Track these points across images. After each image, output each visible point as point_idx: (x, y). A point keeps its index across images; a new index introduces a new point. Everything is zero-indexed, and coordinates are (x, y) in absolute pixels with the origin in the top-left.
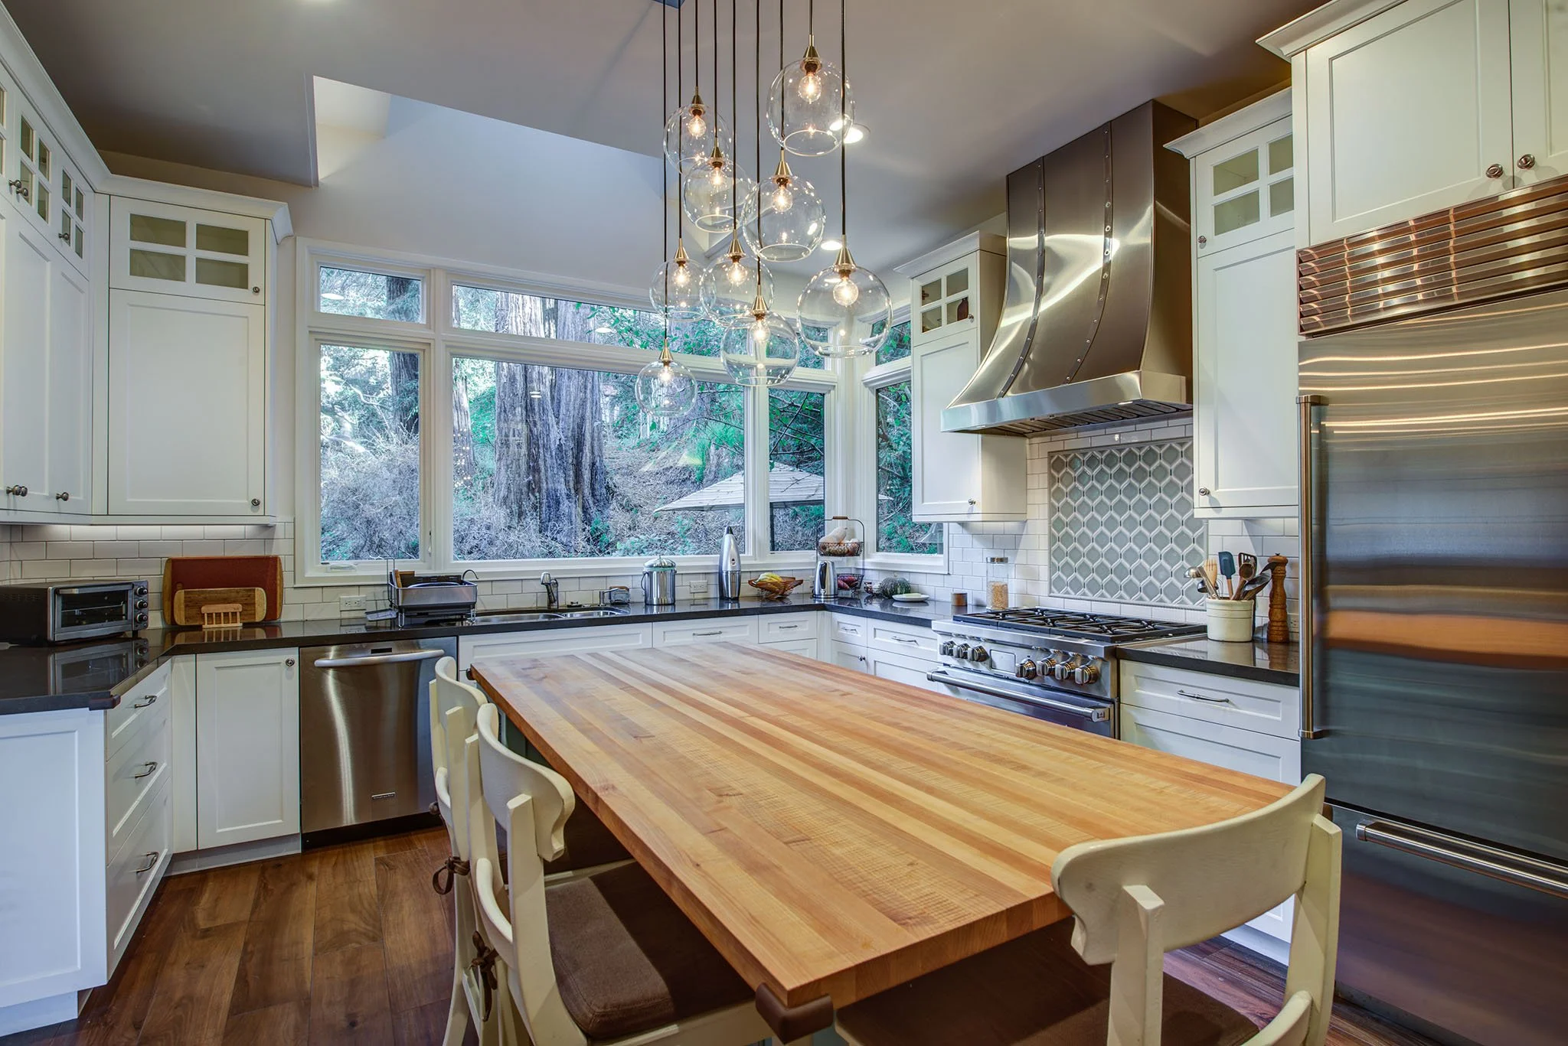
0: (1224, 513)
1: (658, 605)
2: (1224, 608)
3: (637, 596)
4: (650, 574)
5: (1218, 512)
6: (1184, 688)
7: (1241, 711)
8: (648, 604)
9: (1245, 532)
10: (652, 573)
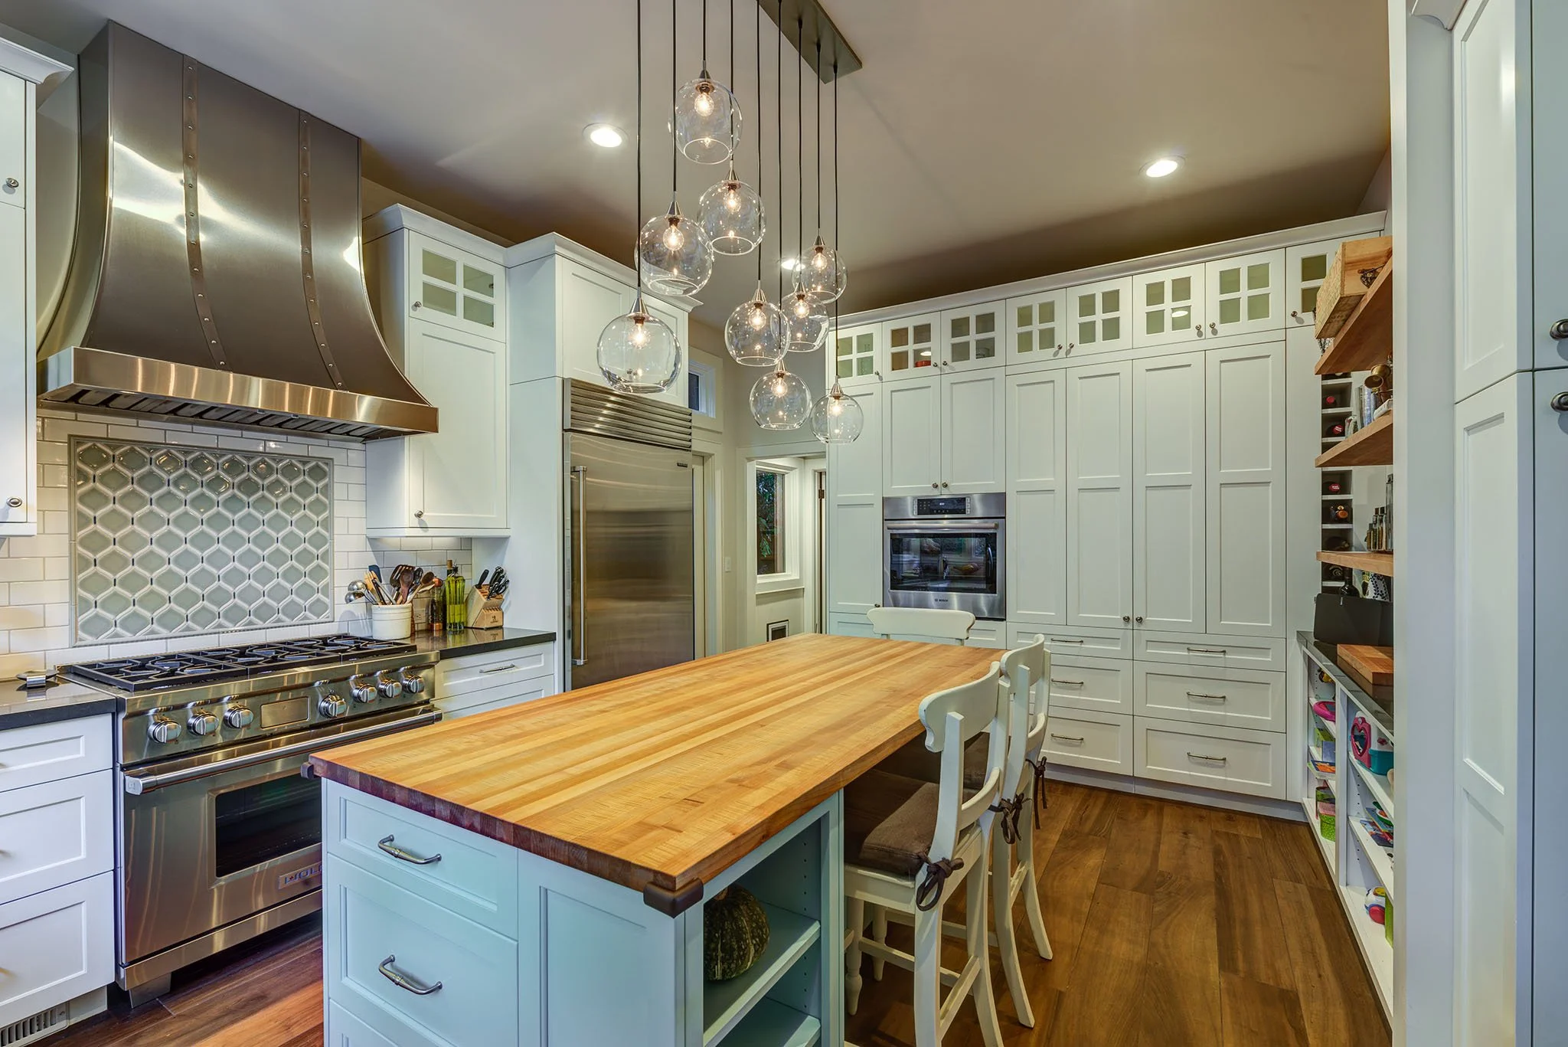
0: (430, 532)
2: (402, 611)
5: (426, 531)
6: (482, 668)
7: (521, 669)
9: (369, 549)
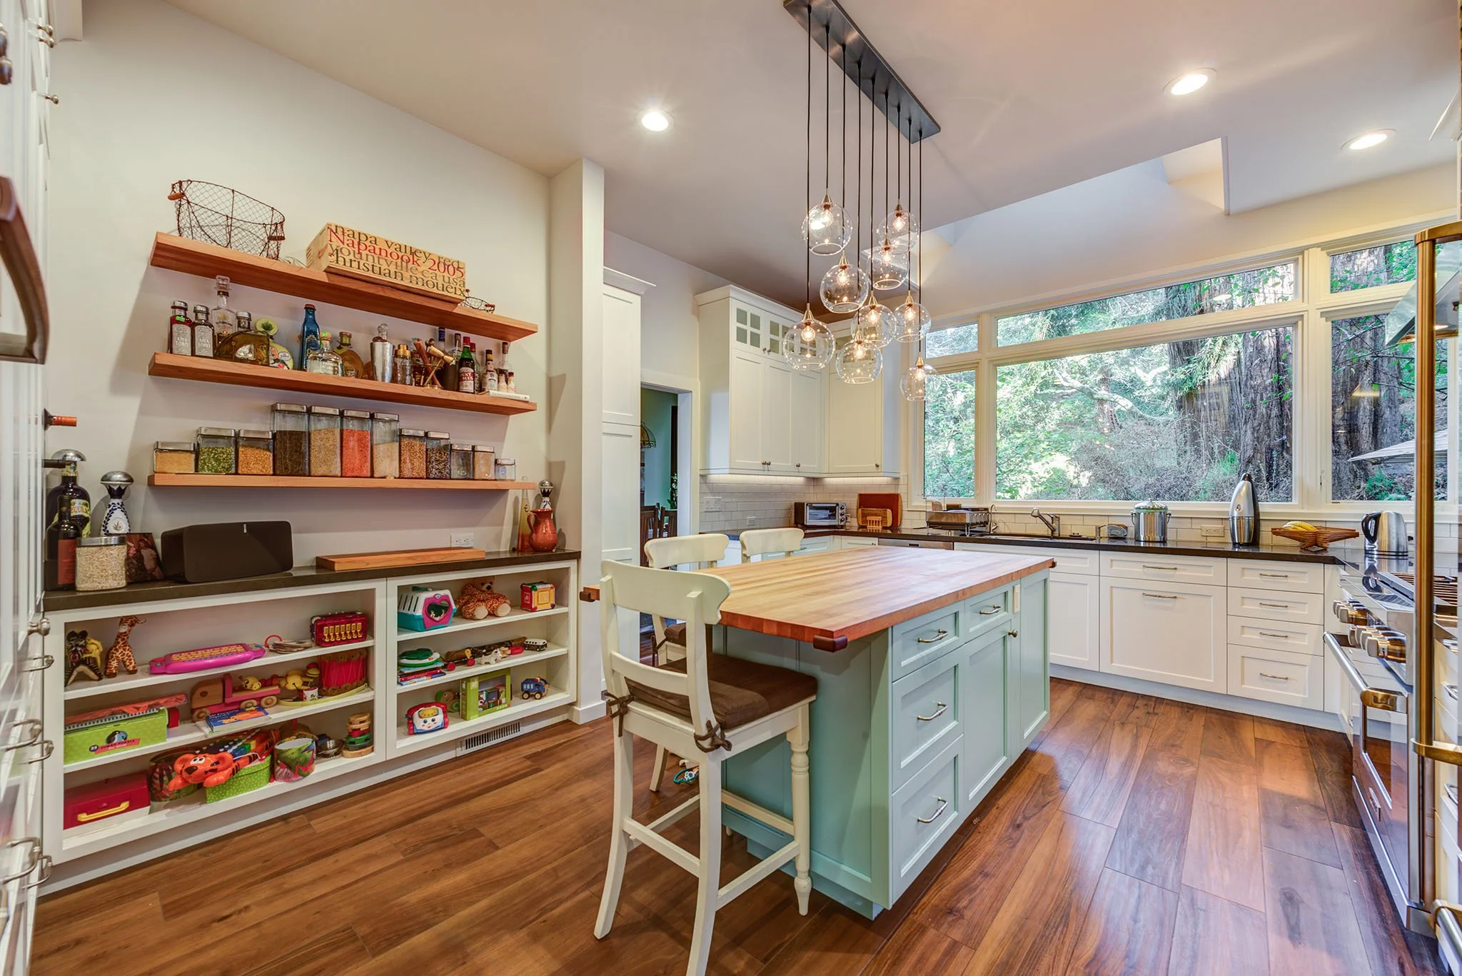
1: (1145, 541)
3: (1131, 533)
4: (1137, 515)
8: (1138, 540)
10: (1139, 514)
